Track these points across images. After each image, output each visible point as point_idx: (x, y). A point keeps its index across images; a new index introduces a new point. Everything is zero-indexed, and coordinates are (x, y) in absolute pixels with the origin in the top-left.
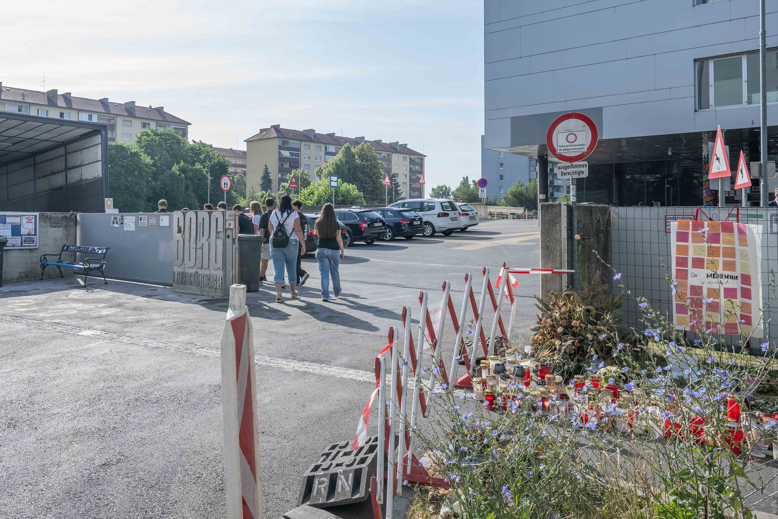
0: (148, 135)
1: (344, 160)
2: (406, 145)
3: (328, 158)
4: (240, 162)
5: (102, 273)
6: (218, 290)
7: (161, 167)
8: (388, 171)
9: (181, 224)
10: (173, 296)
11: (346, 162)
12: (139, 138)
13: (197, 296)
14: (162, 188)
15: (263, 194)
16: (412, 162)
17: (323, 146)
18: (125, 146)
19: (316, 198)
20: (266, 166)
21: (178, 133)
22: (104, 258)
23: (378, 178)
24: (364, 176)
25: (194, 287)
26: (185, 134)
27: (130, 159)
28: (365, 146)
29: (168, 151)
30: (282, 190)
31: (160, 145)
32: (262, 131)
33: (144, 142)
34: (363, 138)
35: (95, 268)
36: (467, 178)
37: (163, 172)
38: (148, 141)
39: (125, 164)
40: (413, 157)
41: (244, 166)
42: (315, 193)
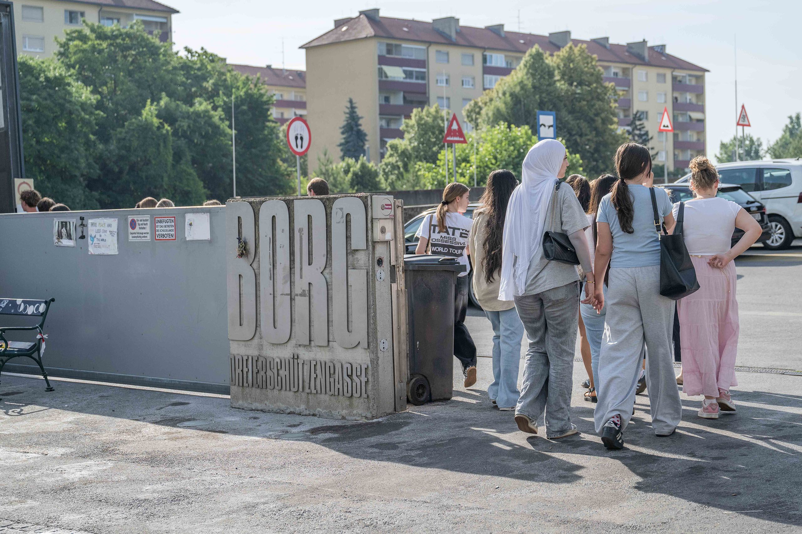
0: (83, 38)
1: (529, 84)
2: (663, 47)
3: (491, 81)
4: (290, 95)
5: (39, 362)
6: (355, 401)
7: (117, 111)
8: (627, 105)
9: (248, 233)
10: (234, 419)
11: (534, 87)
12: (62, 46)
13: (298, 419)
14: (121, 158)
15: (349, 167)
16: (677, 84)
17: (478, 55)
18: (31, 62)
19: (473, 169)
20: (351, 101)
21: (151, 33)
22: (41, 326)
23: (606, 121)
24: (577, 118)
25: (291, 394)
26: (166, 35)
27: (44, 94)
28: (576, 50)
29: (130, 74)
30: (391, 155)
31: (112, 59)
32: (339, 23)
33: (75, 53)
34: (568, 33)
35: (22, 353)
36: (798, 118)
37: (121, 121)
38: (84, 51)
39: (35, 105)
40: (679, 73)
41: (302, 105)
42: (473, 158)
